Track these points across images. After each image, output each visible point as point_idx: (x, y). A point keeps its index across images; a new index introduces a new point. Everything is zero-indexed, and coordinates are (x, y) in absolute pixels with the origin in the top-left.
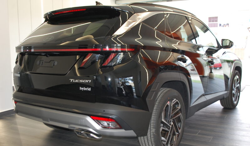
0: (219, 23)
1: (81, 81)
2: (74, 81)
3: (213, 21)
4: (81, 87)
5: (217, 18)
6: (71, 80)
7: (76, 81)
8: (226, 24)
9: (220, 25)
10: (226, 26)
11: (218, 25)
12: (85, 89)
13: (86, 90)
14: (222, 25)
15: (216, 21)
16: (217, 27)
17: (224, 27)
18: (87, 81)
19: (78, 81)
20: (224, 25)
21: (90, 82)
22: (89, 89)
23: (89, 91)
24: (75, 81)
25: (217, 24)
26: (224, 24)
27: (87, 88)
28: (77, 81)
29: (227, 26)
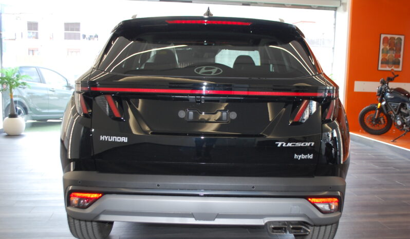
0: (82, 32)
1: (298, 144)
2: (284, 145)
3: (72, 30)
4: (297, 154)
5: (78, 24)
6: (278, 144)
7: (288, 145)
8: (94, 35)
9: (84, 36)
10: (94, 39)
11: (81, 37)
12: (303, 157)
13: (305, 159)
14: (87, 36)
15: (78, 30)
16: (79, 39)
17: (92, 40)
18: (308, 144)
19: (292, 145)
20: (90, 38)
21: (312, 145)
22: (311, 156)
23: (309, 159)
24: (286, 145)
25: (79, 34)
26: (91, 36)
27: (306, 156)
28: (290, 145)
29: (96, 39)
